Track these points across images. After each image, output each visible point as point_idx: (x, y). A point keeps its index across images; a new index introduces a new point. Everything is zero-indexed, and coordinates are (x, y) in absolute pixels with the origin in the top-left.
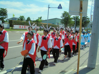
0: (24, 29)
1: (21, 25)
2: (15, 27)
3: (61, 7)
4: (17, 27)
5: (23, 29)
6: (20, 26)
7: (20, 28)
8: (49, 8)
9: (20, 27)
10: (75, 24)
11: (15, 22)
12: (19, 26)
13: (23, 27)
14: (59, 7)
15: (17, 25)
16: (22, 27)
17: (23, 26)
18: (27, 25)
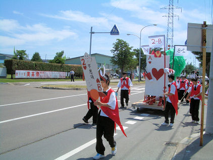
0: (37, 77)
1: (30, 69)
2: (18, 74)
3: (116, 31)
4: (23, 75)
5: (34, 77)
6: (29, 71)
7: (28, 77)
8: (92, 33)
9: (28, 74)
10: (138, 64)
11: (18, 65)
13: (35, 74)
14: (112, 31)
15: (23, 69)
16: (33, 75)
17: (35, 72)
18: (42, 71)
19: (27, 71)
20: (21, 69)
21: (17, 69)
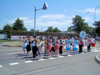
1: (22, 35)
2: (13, 38)
4: (16, 38)
6: (20, 36)
9: (20, 38)
11: (13, 33)
12: (18, 36)
14: (44, 7)
15: (16, 35)
18: (30, 36)
19: (19, 36)
20: (15, 35)
21: (12, 35)
